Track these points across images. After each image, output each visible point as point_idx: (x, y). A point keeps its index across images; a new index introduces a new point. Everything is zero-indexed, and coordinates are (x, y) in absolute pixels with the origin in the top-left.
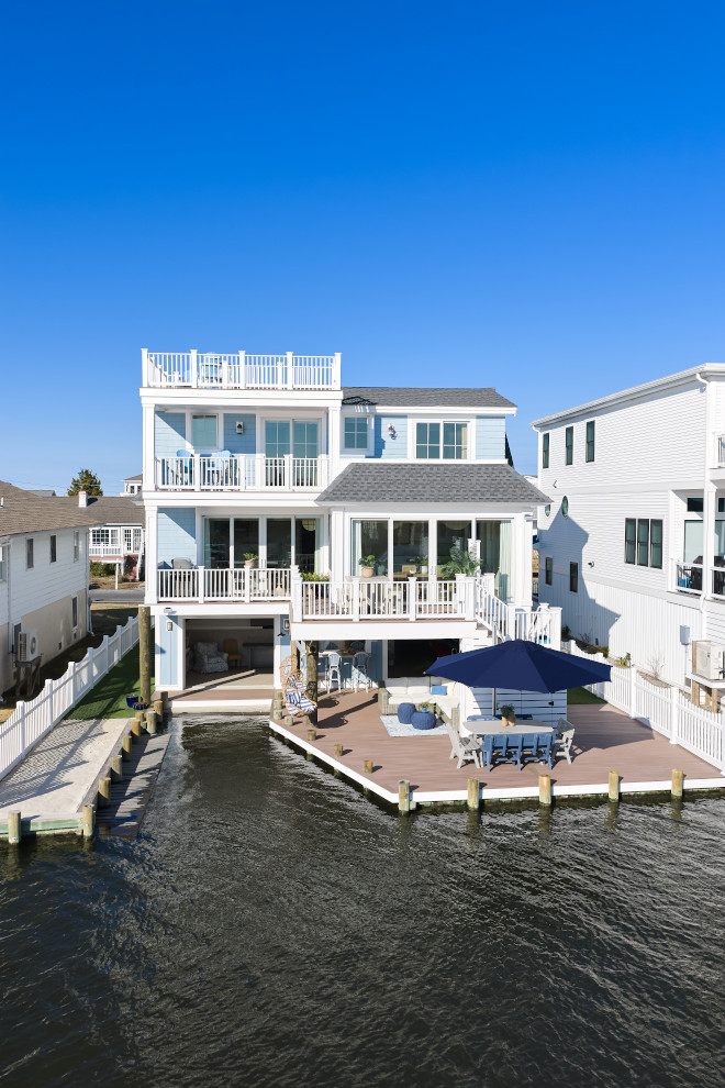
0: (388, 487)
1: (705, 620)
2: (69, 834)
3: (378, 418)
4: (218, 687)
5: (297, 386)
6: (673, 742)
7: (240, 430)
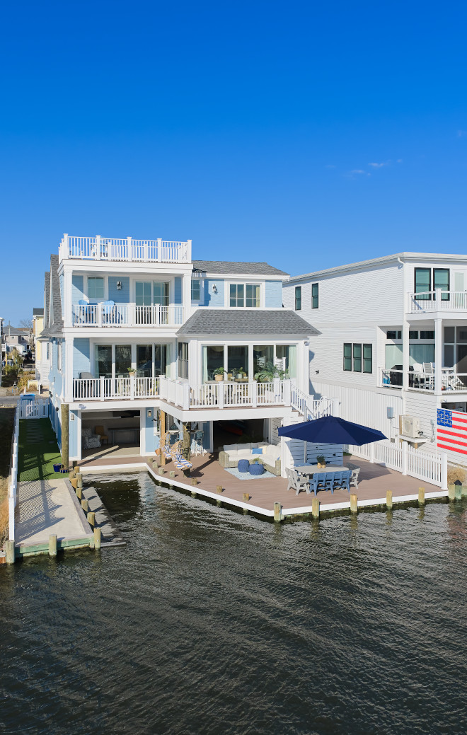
0: (225, 325)
1: (405, 403)
2: (83, 548)
3: (207, 281)
4: (103, 457)
5: (164, 260)
6: (405, 474)
7: (119, 287)
